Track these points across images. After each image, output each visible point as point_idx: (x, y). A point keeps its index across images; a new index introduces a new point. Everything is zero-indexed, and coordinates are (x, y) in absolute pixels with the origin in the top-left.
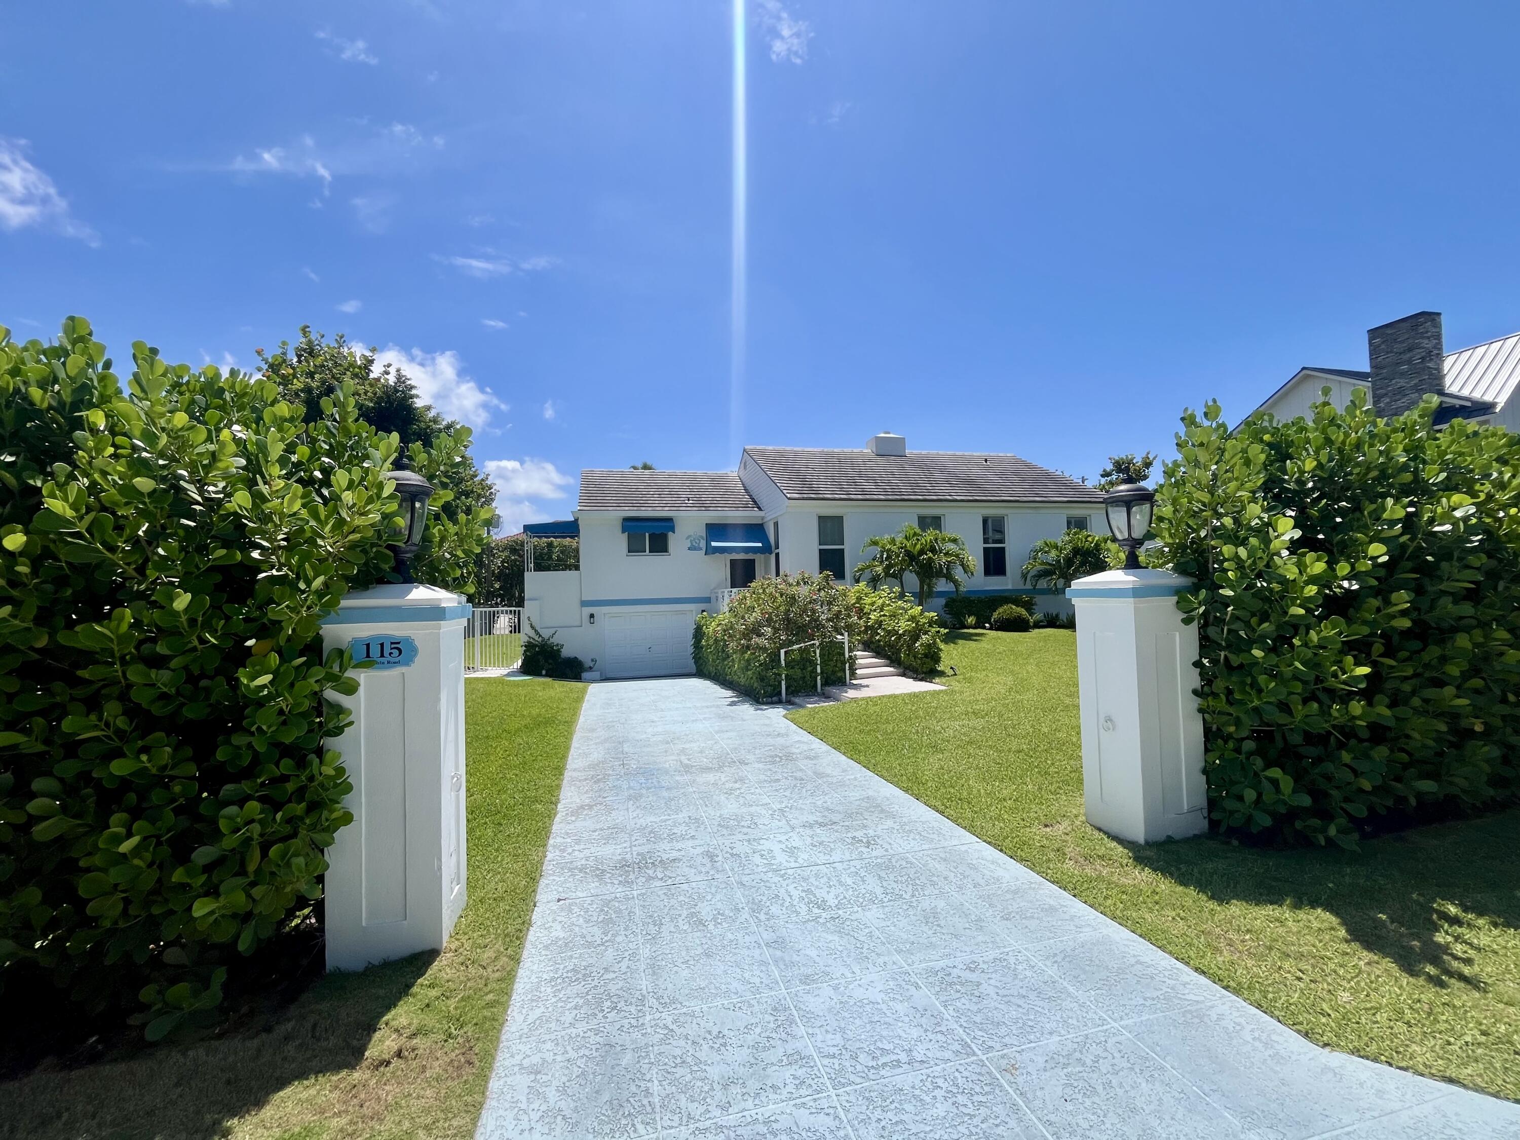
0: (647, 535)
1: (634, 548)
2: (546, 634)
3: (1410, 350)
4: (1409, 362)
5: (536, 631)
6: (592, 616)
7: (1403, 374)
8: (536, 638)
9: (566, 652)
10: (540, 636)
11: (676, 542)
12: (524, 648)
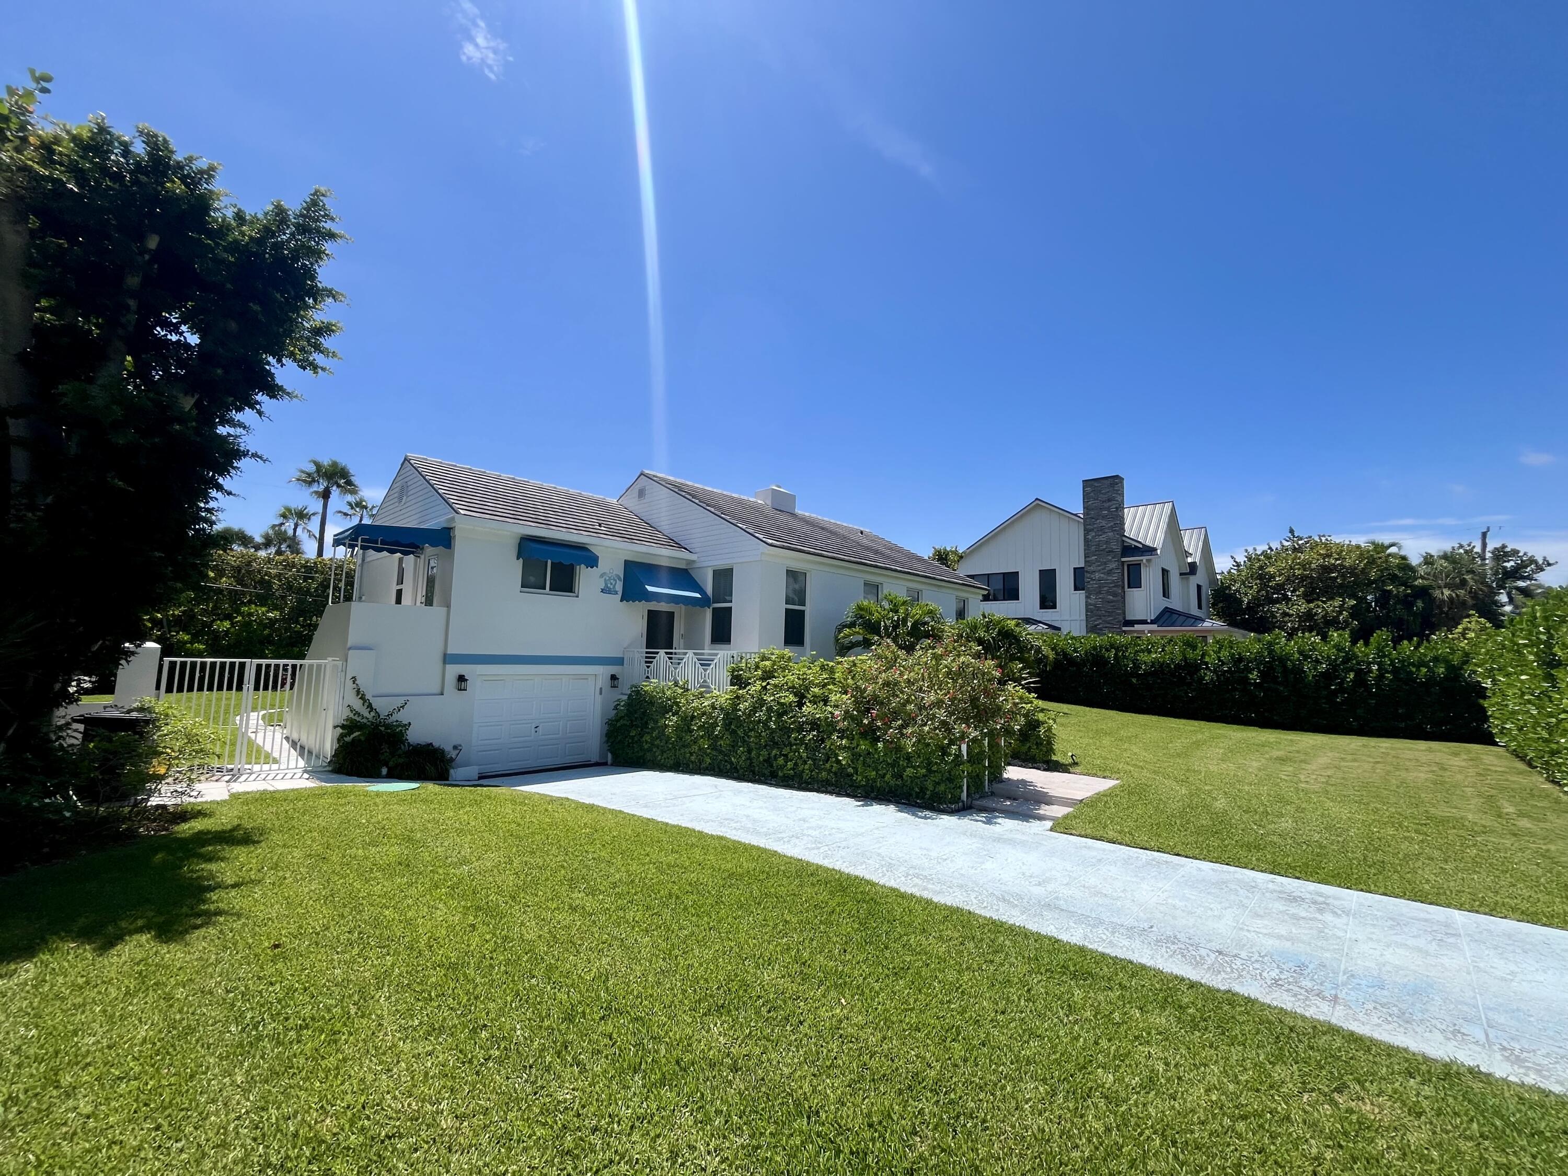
0: (549, 562)
1: (531, 582)
2: (383, 706)
3: (1109, 500)
4: (1108, 509)
5: (363, 698)
6: (461, 679)
7: (1104, 517)
8: (365, 712)
9: (415, 736)
10: (370, 706)
11: (587, 578)
12: (339, 730)
